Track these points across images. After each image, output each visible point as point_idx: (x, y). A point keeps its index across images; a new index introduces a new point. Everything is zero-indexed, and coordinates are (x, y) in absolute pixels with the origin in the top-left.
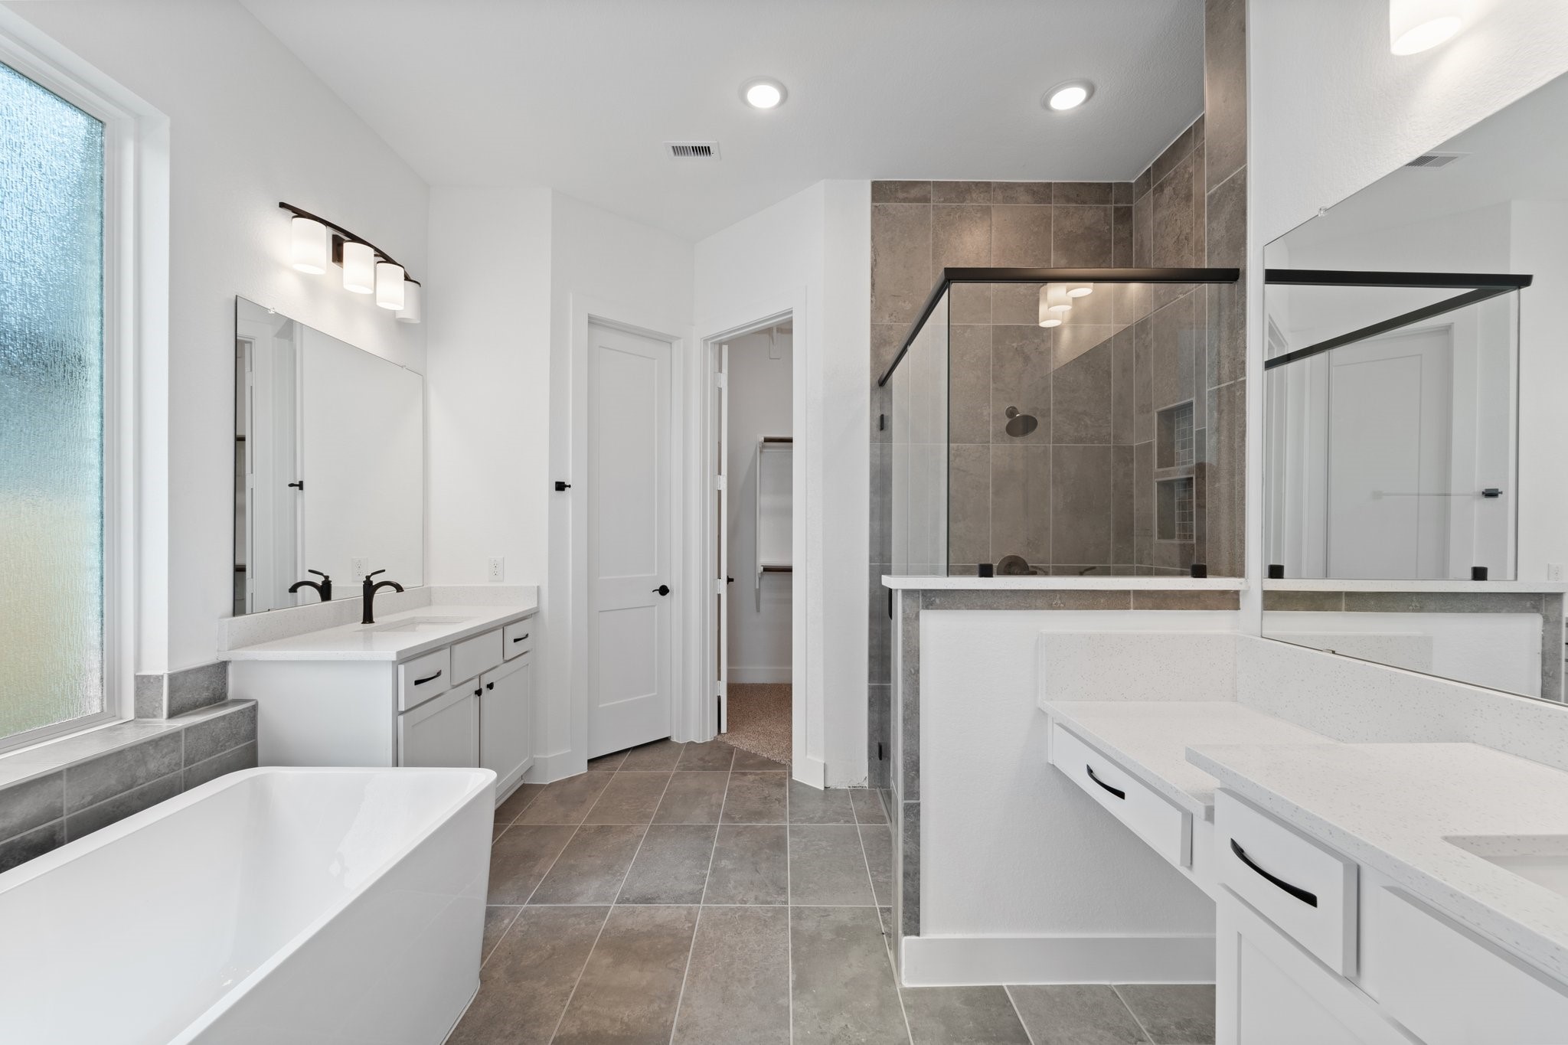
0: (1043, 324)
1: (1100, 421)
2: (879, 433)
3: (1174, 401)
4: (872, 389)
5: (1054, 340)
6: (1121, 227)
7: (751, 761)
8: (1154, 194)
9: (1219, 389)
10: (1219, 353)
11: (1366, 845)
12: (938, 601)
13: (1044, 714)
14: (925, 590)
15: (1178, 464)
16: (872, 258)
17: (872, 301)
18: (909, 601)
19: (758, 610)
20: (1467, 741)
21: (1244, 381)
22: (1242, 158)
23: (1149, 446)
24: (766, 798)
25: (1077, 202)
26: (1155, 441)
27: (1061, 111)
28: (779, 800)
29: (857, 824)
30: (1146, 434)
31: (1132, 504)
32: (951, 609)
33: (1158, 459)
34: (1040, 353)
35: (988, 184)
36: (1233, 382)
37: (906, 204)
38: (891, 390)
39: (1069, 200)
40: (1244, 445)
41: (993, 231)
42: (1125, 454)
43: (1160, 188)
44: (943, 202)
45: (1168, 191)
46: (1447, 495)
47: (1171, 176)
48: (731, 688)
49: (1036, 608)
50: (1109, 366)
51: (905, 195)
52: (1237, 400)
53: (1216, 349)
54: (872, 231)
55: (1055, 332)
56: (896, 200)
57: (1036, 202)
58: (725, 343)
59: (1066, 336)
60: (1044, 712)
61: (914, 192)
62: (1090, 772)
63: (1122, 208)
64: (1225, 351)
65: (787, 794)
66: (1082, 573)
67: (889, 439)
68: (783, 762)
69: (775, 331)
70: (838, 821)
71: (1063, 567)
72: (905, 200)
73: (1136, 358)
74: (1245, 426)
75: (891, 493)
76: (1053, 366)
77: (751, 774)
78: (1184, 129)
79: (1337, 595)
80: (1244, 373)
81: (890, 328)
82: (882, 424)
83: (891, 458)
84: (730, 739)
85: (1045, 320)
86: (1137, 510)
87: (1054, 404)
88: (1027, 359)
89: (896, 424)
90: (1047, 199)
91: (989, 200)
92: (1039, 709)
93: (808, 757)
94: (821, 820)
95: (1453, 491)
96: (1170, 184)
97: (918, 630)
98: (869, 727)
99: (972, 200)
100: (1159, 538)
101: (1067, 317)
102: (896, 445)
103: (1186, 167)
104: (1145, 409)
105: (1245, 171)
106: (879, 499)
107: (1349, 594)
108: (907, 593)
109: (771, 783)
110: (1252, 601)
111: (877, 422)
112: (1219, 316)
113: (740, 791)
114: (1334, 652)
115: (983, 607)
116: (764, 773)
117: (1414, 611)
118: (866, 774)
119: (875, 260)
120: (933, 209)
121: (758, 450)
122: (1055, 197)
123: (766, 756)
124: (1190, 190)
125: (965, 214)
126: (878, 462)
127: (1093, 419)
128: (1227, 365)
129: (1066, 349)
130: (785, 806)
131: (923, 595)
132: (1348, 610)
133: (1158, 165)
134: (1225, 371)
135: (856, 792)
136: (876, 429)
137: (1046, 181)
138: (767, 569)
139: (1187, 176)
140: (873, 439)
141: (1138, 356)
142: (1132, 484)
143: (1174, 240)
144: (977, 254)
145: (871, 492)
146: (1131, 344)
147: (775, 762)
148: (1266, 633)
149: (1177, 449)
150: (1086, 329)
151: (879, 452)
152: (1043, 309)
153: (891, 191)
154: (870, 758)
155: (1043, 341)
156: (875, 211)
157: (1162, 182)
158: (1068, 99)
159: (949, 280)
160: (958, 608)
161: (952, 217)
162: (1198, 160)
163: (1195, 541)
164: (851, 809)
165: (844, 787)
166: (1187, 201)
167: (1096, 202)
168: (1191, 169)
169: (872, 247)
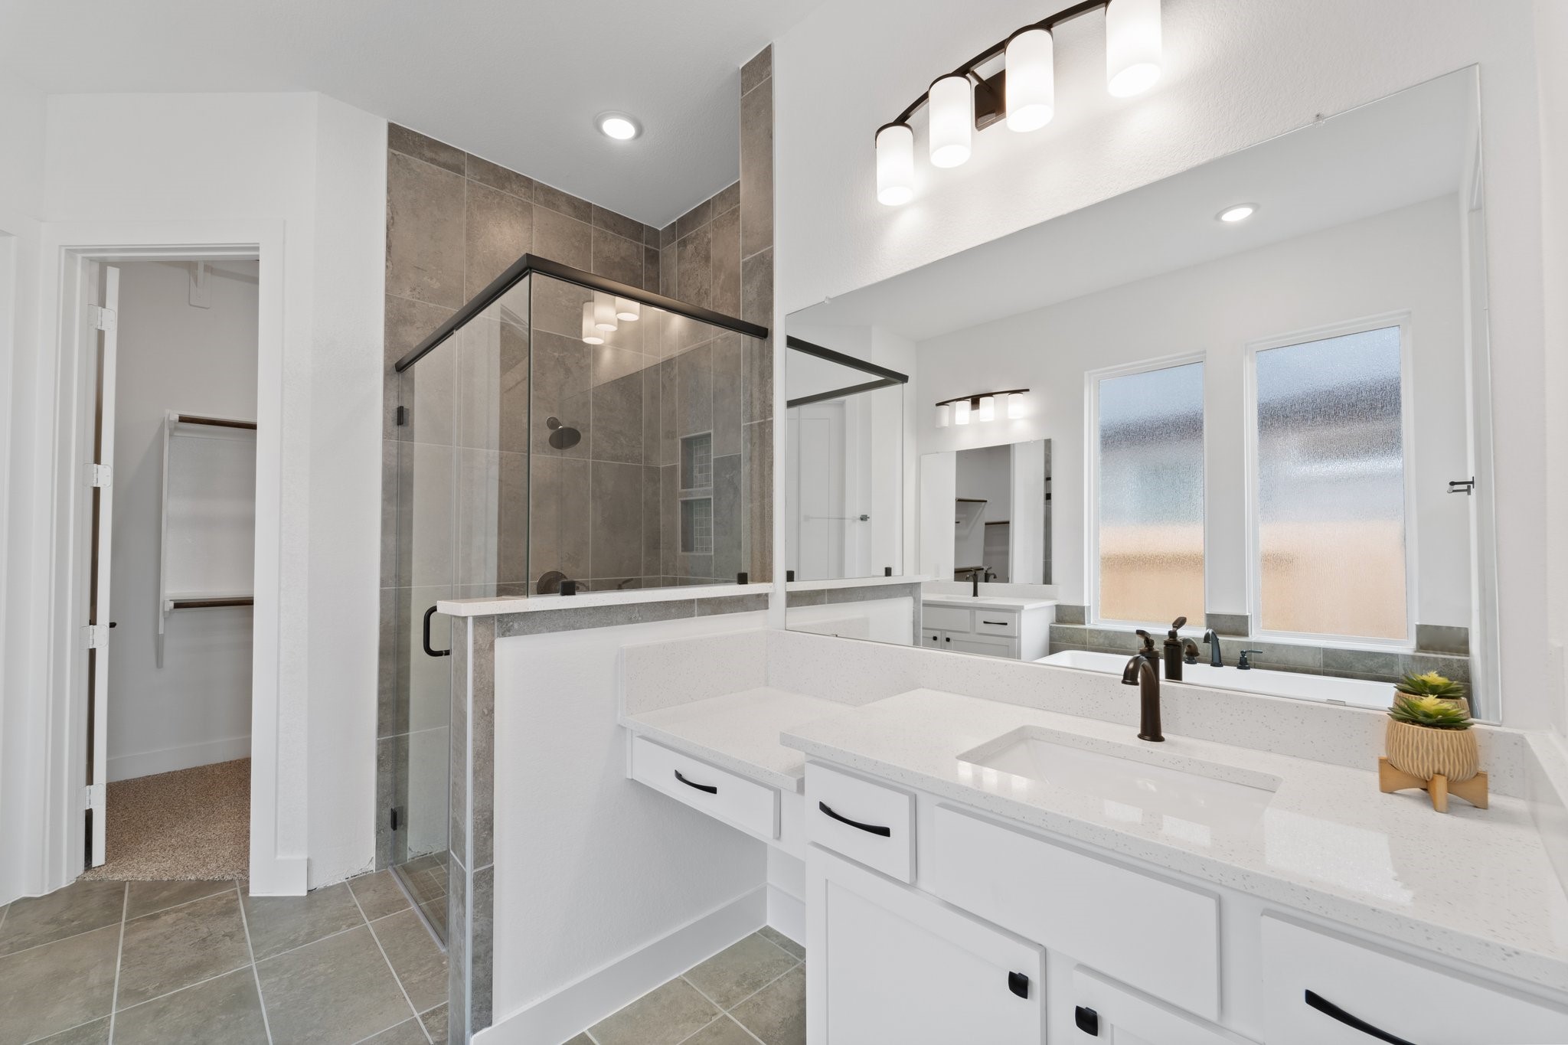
0: (586, 340)
1: (634, 442)
2: (396, 427)
3: (696, 431)
4: (386, 374)
5: (594, 358)
6: (650, 266)
7: (165, 894)
8: (678, 247)
9: (751, 425)
10: (751, 395)
11: (928, 777)
12: (516, 626)
13: (623, 728)
14: (501, 615)
15: (696, 487)
16: (388, 214)
17: (387, 267)
18: (482, 629)
19: (159, 663)
20: (920, 687)
21: (772, 421)
22: (769, 239)
23: (674, 468)
24: (204, 940)
25: (614, 231)
26: (679, 464)
27: (612, 138)
28: (231, 936)
29: (368, 922)
30: (668, 457)
31: (659, 521)
32: (531, 633)
33: (682, 481)
34: (581, 368)
35: (530, 181)
36: (762, 420)
37: (435, 167)
38: (413, 379)
39: (607, 226)
40: (772, 473)
41: (534, 231)
42: (653, 473)
43: (683, 244)
44: (479, 181)
45: (690, 248)
46: (843, 519)
47: (693, 236)
48: (115, 791)
49: (618, 623)
50: (641, 391)
51: (433, 156)
52: (766, 436)
53: (749, 392)
54: (389, 182)
55: (596, 350)
56: (421, 156)
57: (576, 217)
58: (114, 264)
59: (607, 356)
60: (622, 727)
61: (443, 157)
62: (679, 776)
63: (651, 250)
64: (756, 394)
65: (245, 921)
66: (620, 586)
67: (410, 437)
68: (228, 878)
69: (201, 268)
70: (338, 929)
71: (601, 581)
72: (433, 161)
73: (663, 388)
74: (773, 458)
75: (411, 500)
76: (593, 383)
77: (167, 913)
78: (701, 201)
79: (822, 592)
80: (771, 415)
81: (412, 305)
82: (401, 417)
83: (412, 459)
84: (113, 871)
85: (588, 336)
86: (663, 526)
87: (594, 420)
88: (568, 371)
89: (419, 420)
90: (588, 219)
91: (531, 197)
92: (619, 725)
93: (279, 857)
94: (310, 937)
95: (847, 516)
96: (692, 243)
97: (493, 662)
98: (378, 792)
99: (512, 191)
100: (682, 551)
101: (609, 338)
102: (419, 445)
103: (705, 232)
104: (670, 435)
105: (772, 251)
106: (395, 509)
107: (830, 591)
108: (479, 620)
109: (211, 915)
110: (778, 600)
111: (394, 415)
112: (752, 364)
113: (150, 947)
114: (837, 636)
115: (566, 628)
116: (195, 904)
117: (860, 600)
118: (373, 854)
119: (393, 218)
120: (468, 184)
121: (167, 432)
122: (594, 218)
123: (193, 878)
124: (708, 252)
125: (504, 202)
126: (394, 464)
127: (627, 439)
128: (758, 406)
129: (608, 366)
130: (244, 939)
131: (498, 621)
132: (829, 602)
133: (682, 221)
134: (757, 411)
135: (358, 883)
136: (392, 423)
137: (587, 200)
138: (178, 605)
139: (706, 240)
140: (386, 435)
141: (664, 387)
142: (659, 502)
143: (696, 291)
144: (518, 250)
145: (384, 500)
146: (658, 374)
147: (214, 882)
148: (789, 626)
149: (696, 473)
150: (628, 353)
151: (395, 452)
152: (587, 324)
153: (414, 143)
154: (378, 833)
155: (584, 356)
156: (392, 160)
157: (685, 238)
158: (619, 130)
159: (531, 268)
160: (539, 632)
161: (489, 201)
162: (715, 229)
163: (713, 553)
164: (355, 906)
165: (340, 879)
166: (706, 261)
167: (630, 237)
168: (710, 235)
169: (388, 201)
